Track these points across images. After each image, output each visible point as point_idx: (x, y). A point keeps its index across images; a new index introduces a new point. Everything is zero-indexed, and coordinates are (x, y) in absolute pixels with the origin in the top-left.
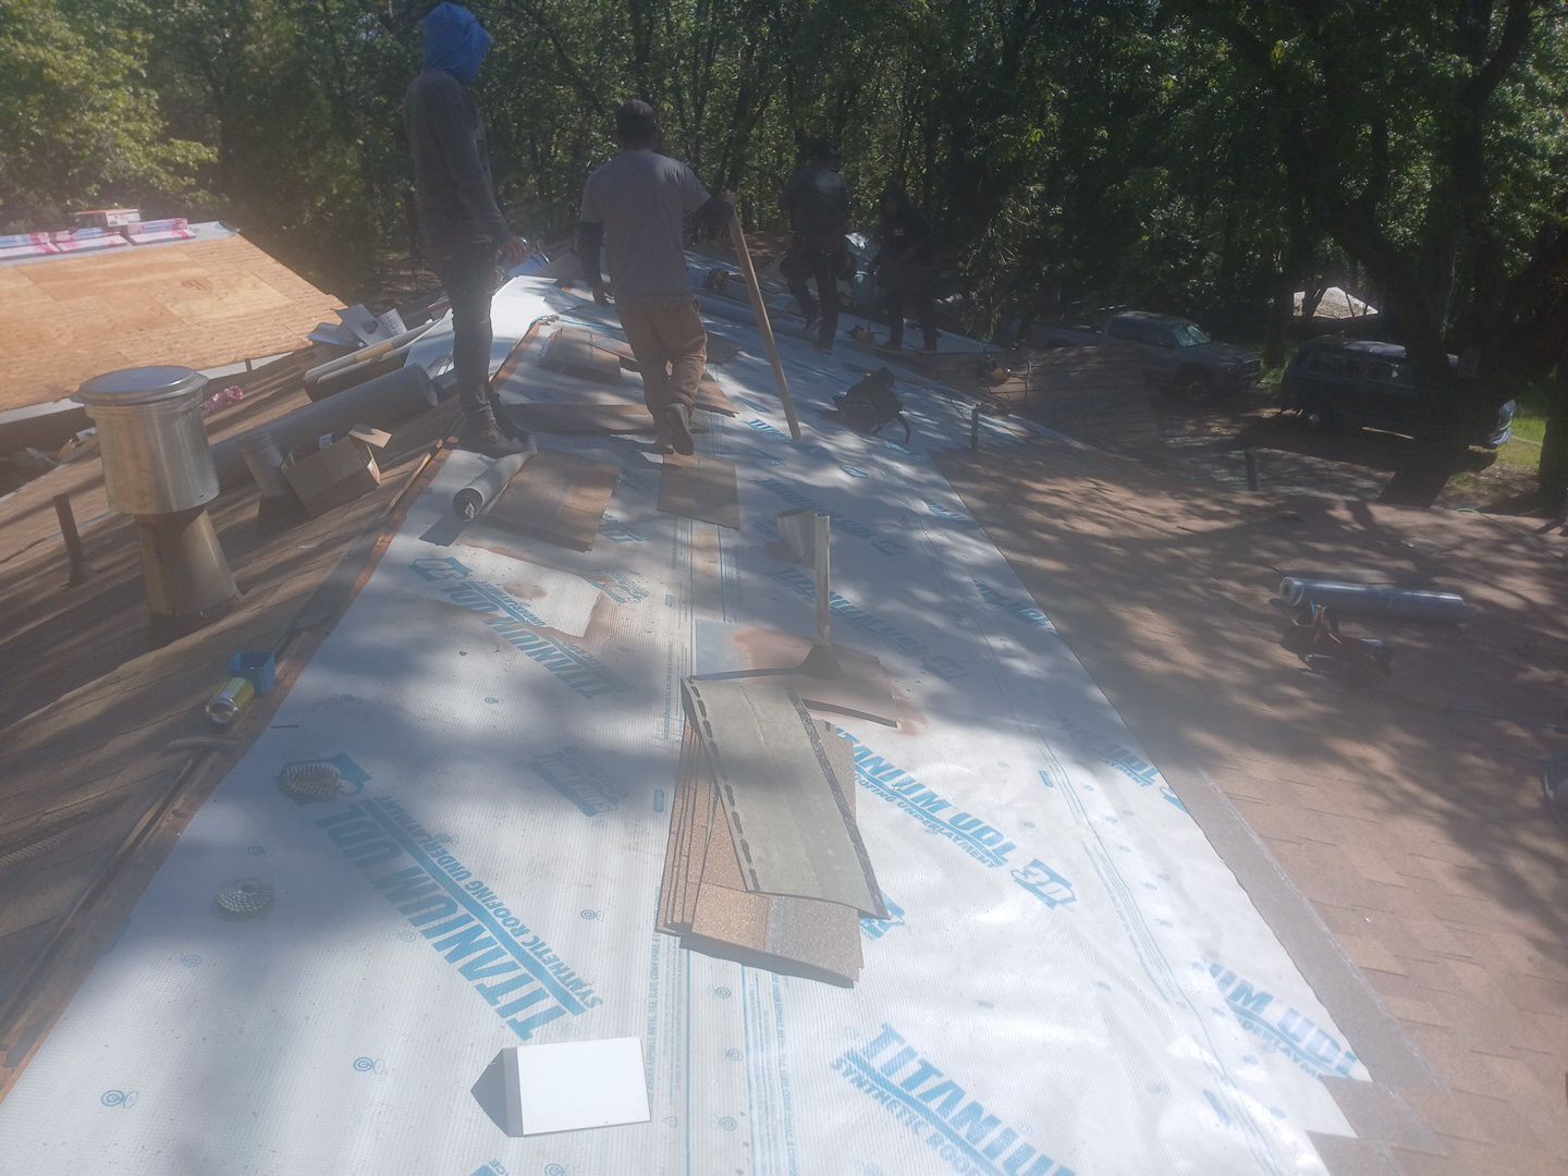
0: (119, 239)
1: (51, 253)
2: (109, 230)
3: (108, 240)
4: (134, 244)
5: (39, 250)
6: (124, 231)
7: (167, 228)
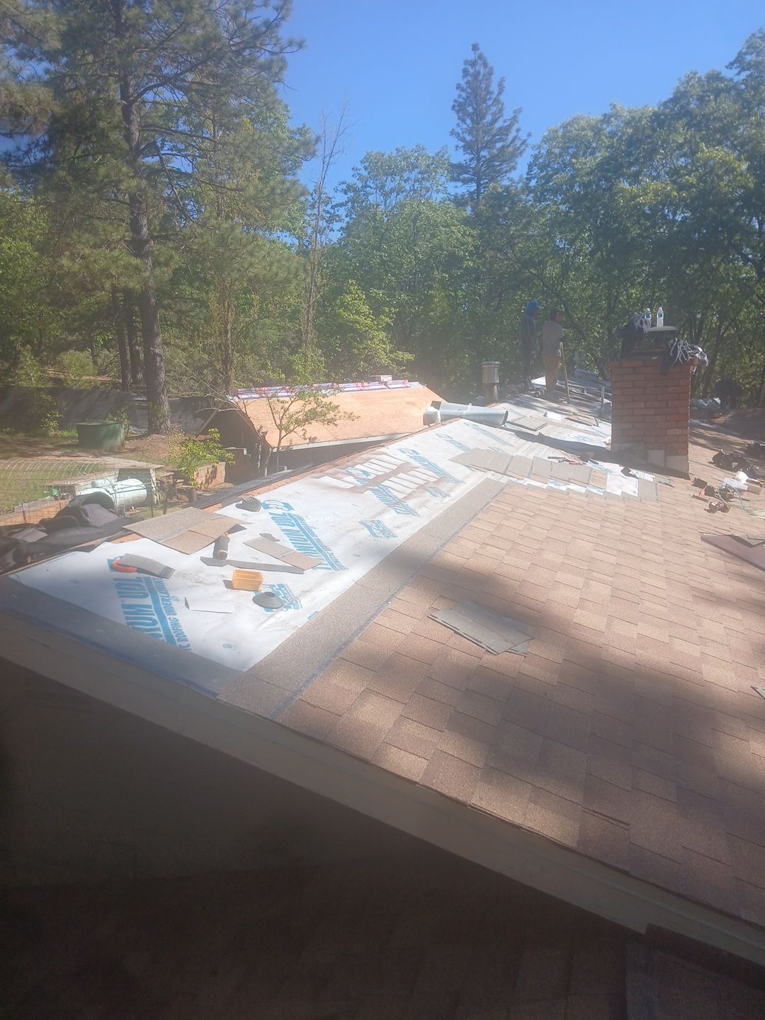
0: (384, 386)
1: (362, 390)
2: (381, 383)
3: (380, 387)
4: (389, 388)
5: (358, 389)
6: (386, 383)
7: (401, 383)
